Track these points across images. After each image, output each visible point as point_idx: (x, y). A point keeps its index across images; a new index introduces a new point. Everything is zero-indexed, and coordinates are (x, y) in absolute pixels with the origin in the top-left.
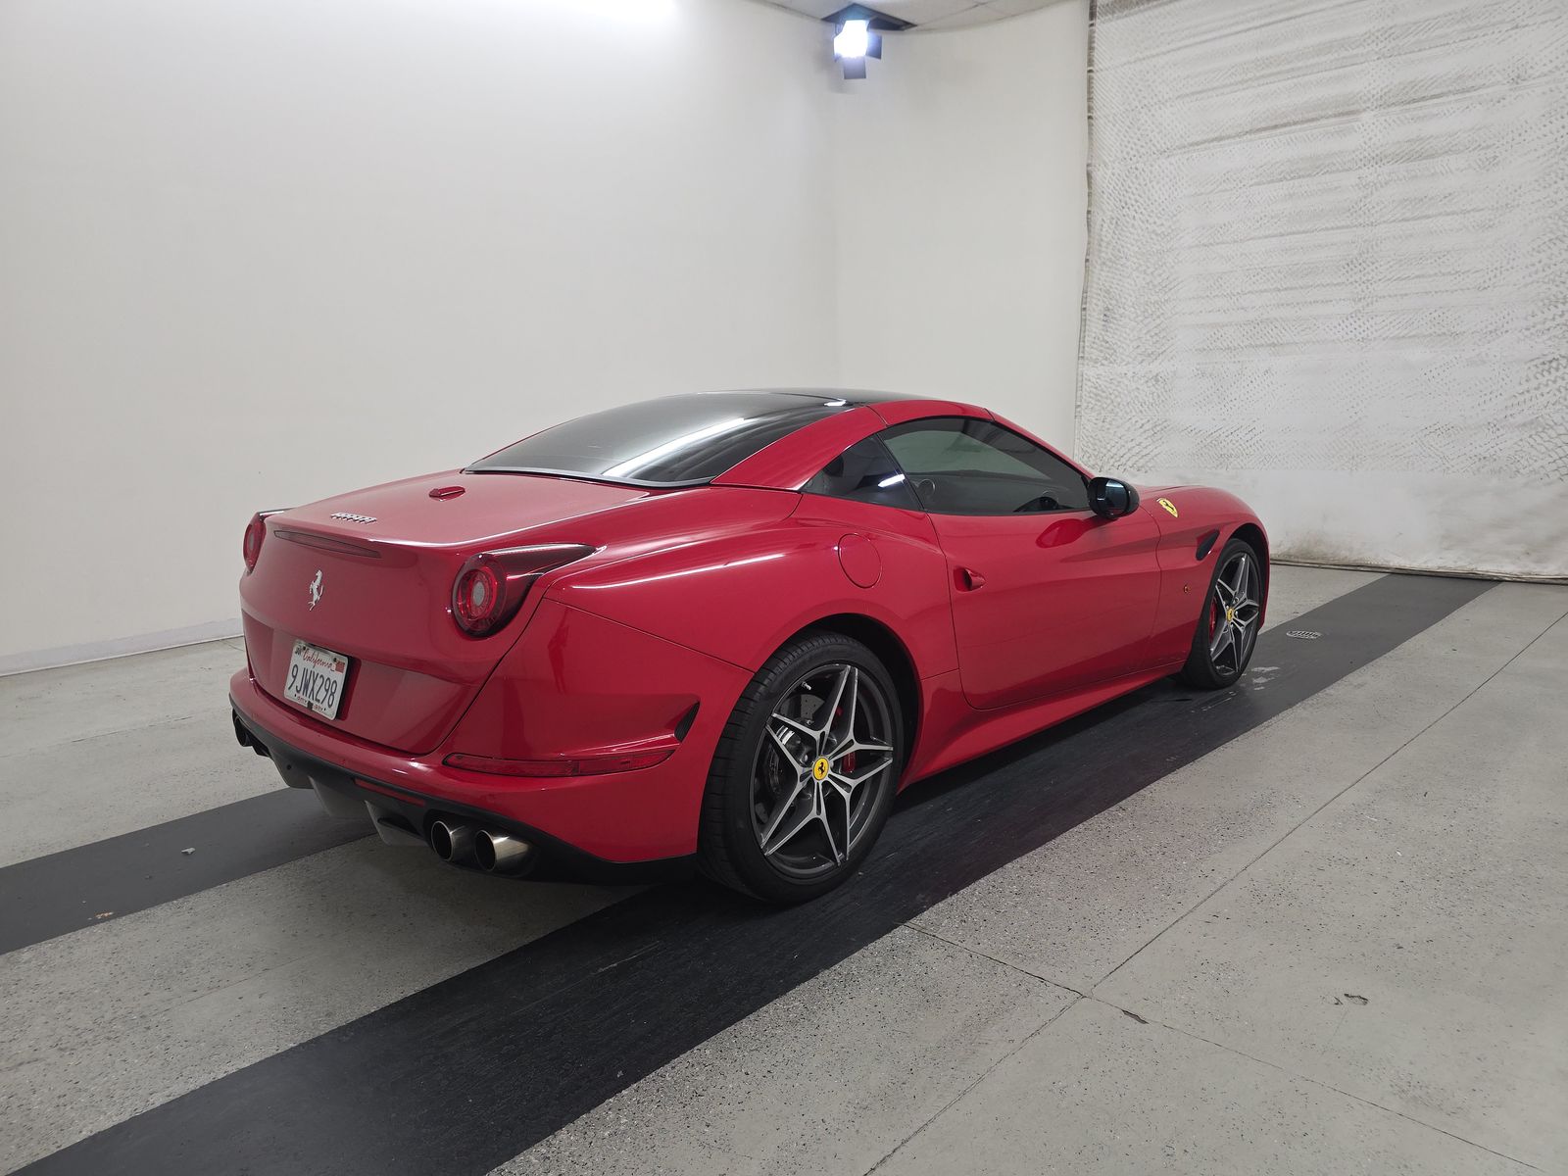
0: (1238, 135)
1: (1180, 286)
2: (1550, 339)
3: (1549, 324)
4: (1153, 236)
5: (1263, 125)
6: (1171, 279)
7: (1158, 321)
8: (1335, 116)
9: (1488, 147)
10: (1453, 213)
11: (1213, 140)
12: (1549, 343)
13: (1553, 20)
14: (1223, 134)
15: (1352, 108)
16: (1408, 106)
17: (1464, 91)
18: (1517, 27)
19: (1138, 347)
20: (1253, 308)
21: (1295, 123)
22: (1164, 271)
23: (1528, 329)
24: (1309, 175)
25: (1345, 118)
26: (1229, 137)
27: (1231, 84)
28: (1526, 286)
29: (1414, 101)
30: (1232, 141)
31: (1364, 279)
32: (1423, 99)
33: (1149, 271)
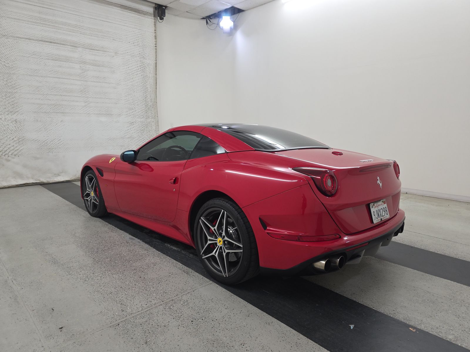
0: (37, 40)
1: (21, 88)
2: (131, 117)
3: (130, 114)
4: (5, 67)
5: (46, 40)
6: (16, 84)
7: (13, 100)
8: (71, 46)
9: (112, 68)
10: (106, 83)
11: (26, 39)
12: (131, 118)
13: (121, 42)
14: (31, 38)
15: (75, 45)
16: (90, 50)
17: (104, 51)
18: (114, 40)
19: (5, 108)
20: (53, 100)
21: (58, 44)
22: (12, 81)
23: (126, 115)
24: (65, 61)
25: (73, 47)
26: (33, 40)
27: (31, 22)
28: (125, 104)
29: (92, 49)
30: (34, 41)
31: (86, 96)
32: (94, 50)
33: (5, 80)
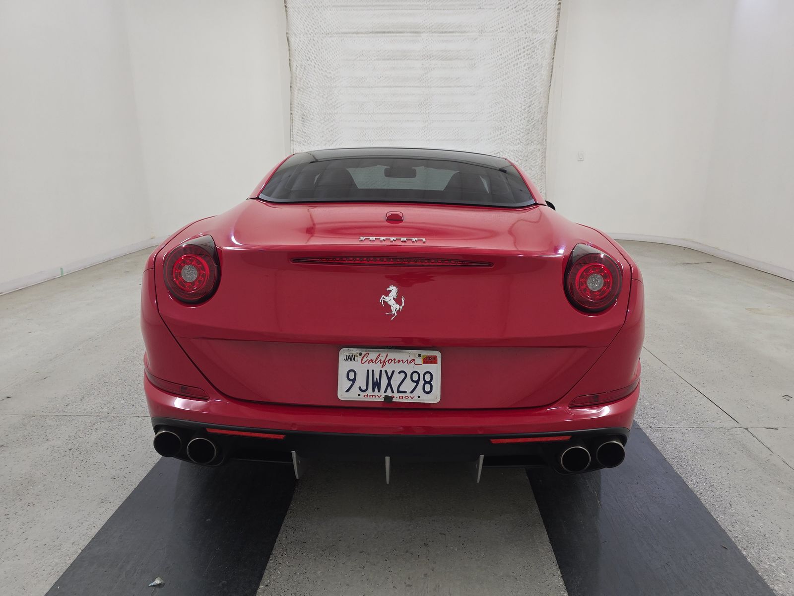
0: (366, 33)
1: (342, 106)
2: (496, 144)
3: (496, 138)
4: (326, 78)
5: (378, 30)
6: (337, 102)
7: (332, 124)
8: (411, 32)
9: (472, 59)
10: (460, 86)
11: (353, 33)
12: (496, 146)
13: (493, 9)
14: (359, 31)
15: (417, 30)
16: (440, 34)
17: (462, 32)
18: (480, 8)
19: (323, 136)
20: (380, 121)
21: (393, 33)
22: (333, 98)
23: (489, 139)
24: (401, 59)
25: (415, 35)
26: (362, 33)
27: (361, 6)
28: (487, 121)
29: (442, 33)
30: (363, 35)
31: (427, 112)
32: (446, 32)
33: (325, 97)
